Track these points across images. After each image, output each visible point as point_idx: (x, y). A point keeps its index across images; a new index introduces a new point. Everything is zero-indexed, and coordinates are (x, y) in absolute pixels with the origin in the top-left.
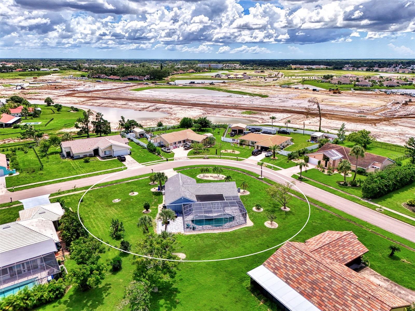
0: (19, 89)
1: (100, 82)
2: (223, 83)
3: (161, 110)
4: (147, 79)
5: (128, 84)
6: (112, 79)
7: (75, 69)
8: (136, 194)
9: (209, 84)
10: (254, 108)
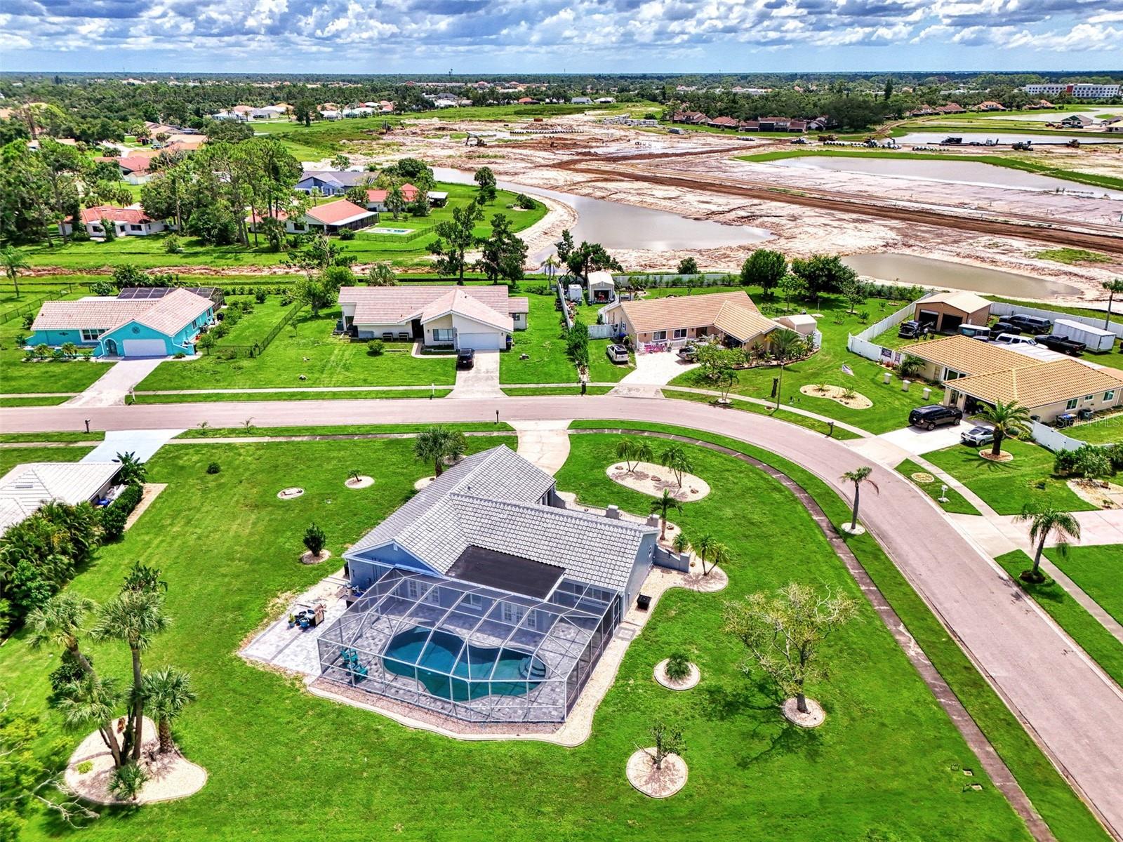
0: (471, 145)
1: (677, 132)
2: (1068, 145)
3: (760, 220)
4: (817, 129)
5: (747, 140)
6: (718, 127)
7: (653, 99)
8: (367, 482)
9: (1010, 149)
10: (1108, 242)
